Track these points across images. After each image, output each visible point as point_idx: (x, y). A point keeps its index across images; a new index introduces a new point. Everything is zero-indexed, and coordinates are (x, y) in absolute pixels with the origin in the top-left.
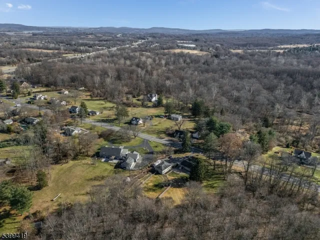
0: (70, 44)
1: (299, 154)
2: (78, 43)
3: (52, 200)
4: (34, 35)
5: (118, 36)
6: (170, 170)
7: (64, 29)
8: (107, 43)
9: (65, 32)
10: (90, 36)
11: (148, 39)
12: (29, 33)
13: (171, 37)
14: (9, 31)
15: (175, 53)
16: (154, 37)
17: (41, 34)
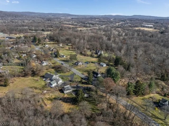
0: (84, 23)
1: (164, 102)
2: (89, 22)
3: (5, 93)
4: (72, 18)
5: (111, 20)
6: (70, 92)
7: (87, 16)
8: (102, 23)
9: (87, 17)
10: (97, 20)
11: (127, 21)
12: (71, 18)
13: (142, 21)
14: (63, 17)
15: (135, 29)
16: (131, 20)
17: (75, 18)
